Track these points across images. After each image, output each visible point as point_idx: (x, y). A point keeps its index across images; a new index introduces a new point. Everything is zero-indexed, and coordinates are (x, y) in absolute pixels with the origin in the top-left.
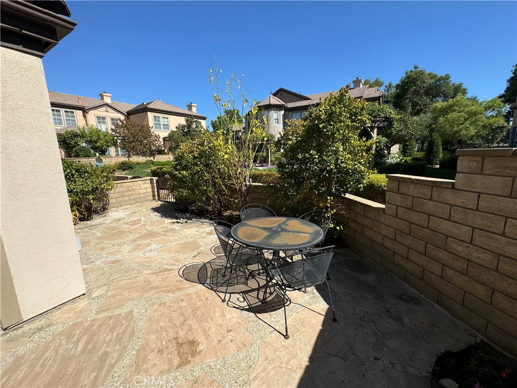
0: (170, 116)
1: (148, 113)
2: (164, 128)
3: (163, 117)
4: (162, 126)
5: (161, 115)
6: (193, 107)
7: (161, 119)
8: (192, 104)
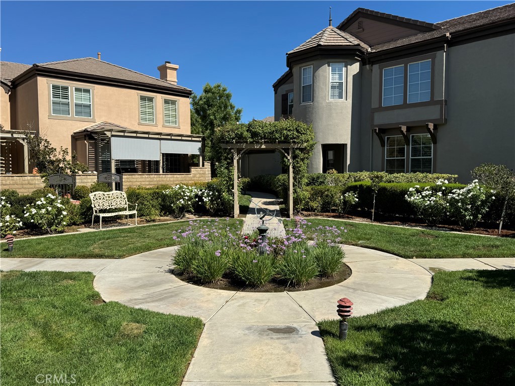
0: (97, 86)
1: (40, 79)
2: (77, 113)
3: (77, 90)
4: (72, 109)
5: (72, 85)
6: (168, 71)
7: (72, 93)
8: (168, 65)
